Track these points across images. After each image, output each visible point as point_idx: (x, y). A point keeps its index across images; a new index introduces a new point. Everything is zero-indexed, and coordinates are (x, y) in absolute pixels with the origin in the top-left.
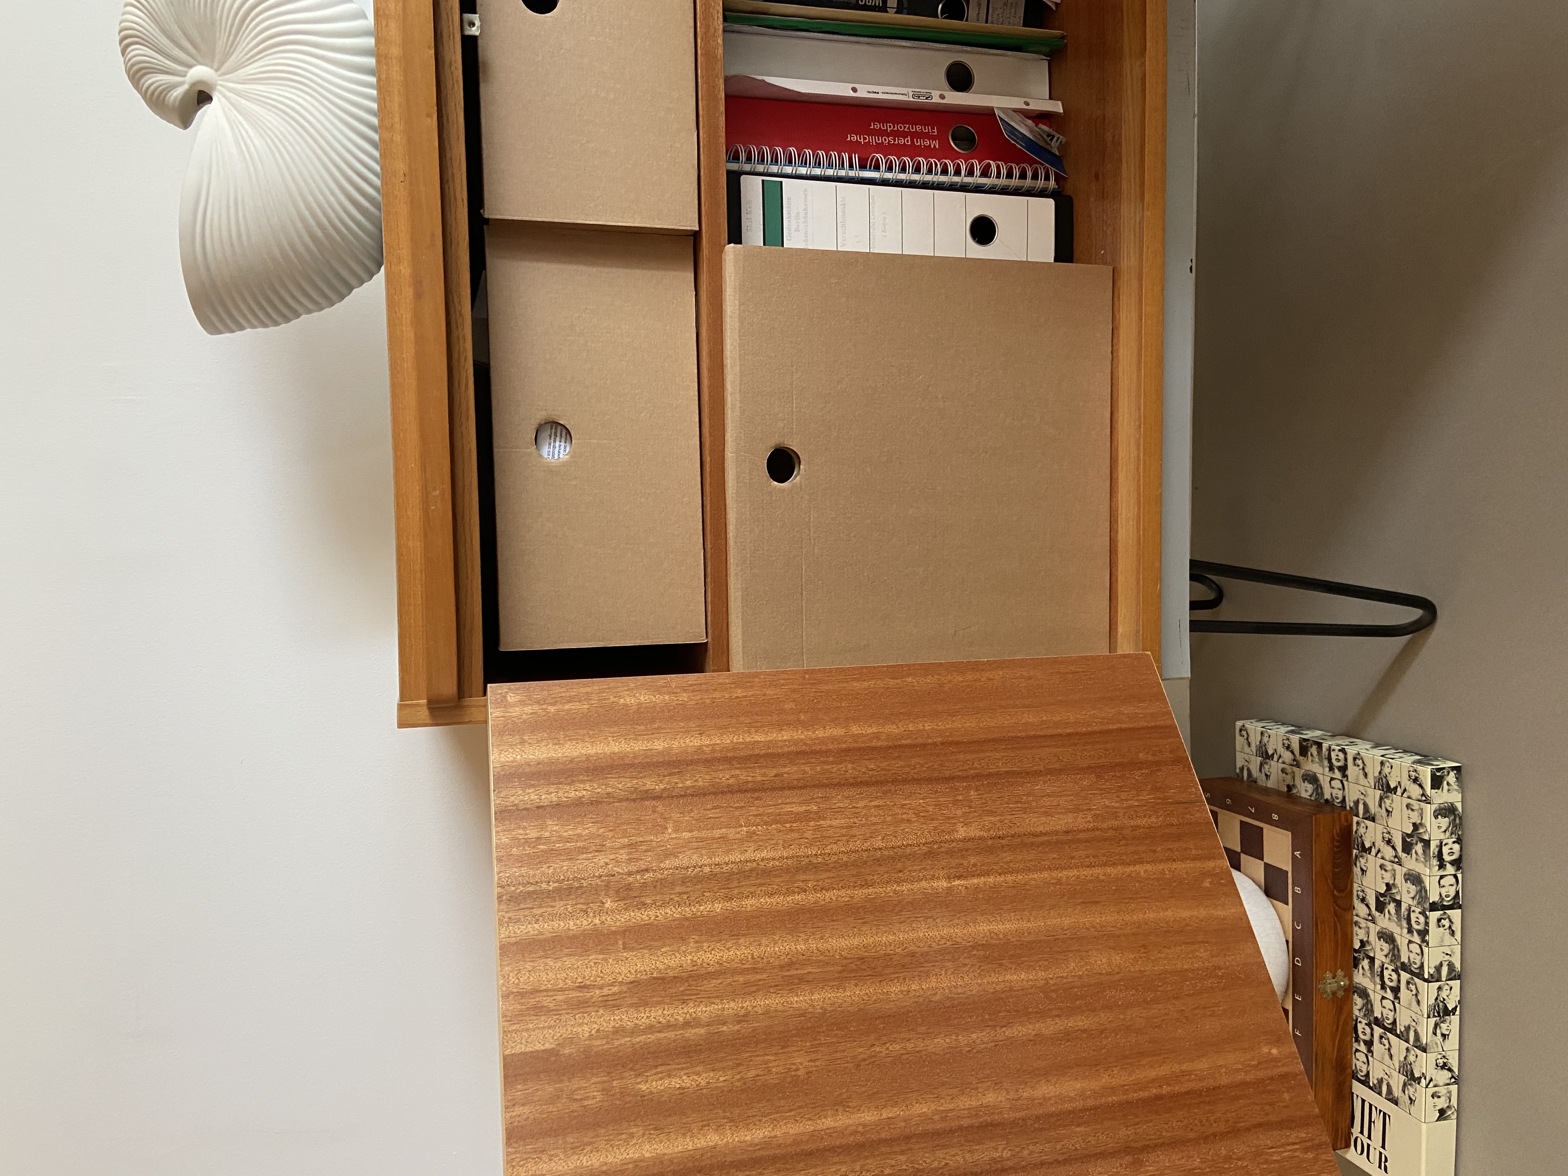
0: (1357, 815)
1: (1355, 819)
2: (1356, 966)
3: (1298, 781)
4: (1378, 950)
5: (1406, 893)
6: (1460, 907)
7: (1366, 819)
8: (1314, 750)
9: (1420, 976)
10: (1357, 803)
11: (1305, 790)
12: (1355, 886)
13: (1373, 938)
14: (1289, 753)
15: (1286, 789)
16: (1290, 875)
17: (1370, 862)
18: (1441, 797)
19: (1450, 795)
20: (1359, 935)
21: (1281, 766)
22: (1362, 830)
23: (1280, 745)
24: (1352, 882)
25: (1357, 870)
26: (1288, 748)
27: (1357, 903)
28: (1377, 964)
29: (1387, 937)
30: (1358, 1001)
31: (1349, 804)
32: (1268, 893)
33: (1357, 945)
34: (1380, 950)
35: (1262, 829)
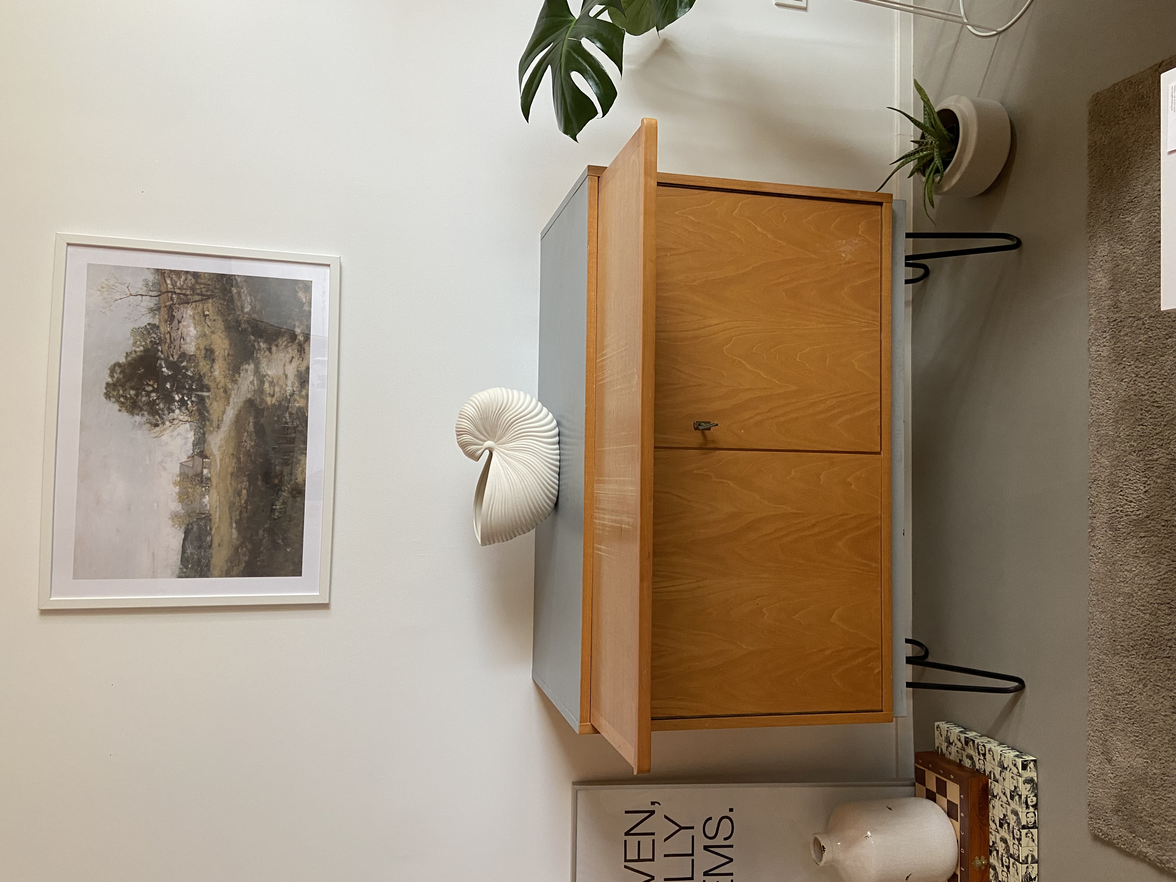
0: (991, 779)
1: (990, 781)
2: (991, 854)
3: (964, 758)
4: (1000, 846)
5: (1012, 819)
6: (1037, 828)
7: (994, 781)
8: (971, 743)
9: (1018, 861)
10: (990, 772)
11: (967, 763)
12: (990, 814)
13: (998, 841)
14: (960, 743)
15: (958, 762)
16: (959, 806)
17: (996, 802)
18: (1027, 774)
19: (1030, 773)
20: (992, 838)
21: (956, 749)
22: (993, 786)
23: (956, 738)
24: (989, 812)
25: (991, 806)
26: (959, 740)
27: (991, 822)
28: (1000, 854)
29: (1004, 840)
30: (992, 872)
31: (987, 773)
32: (949, 815)
33: (991, 844)
34: (1001, 846)
35: (946, 782)
